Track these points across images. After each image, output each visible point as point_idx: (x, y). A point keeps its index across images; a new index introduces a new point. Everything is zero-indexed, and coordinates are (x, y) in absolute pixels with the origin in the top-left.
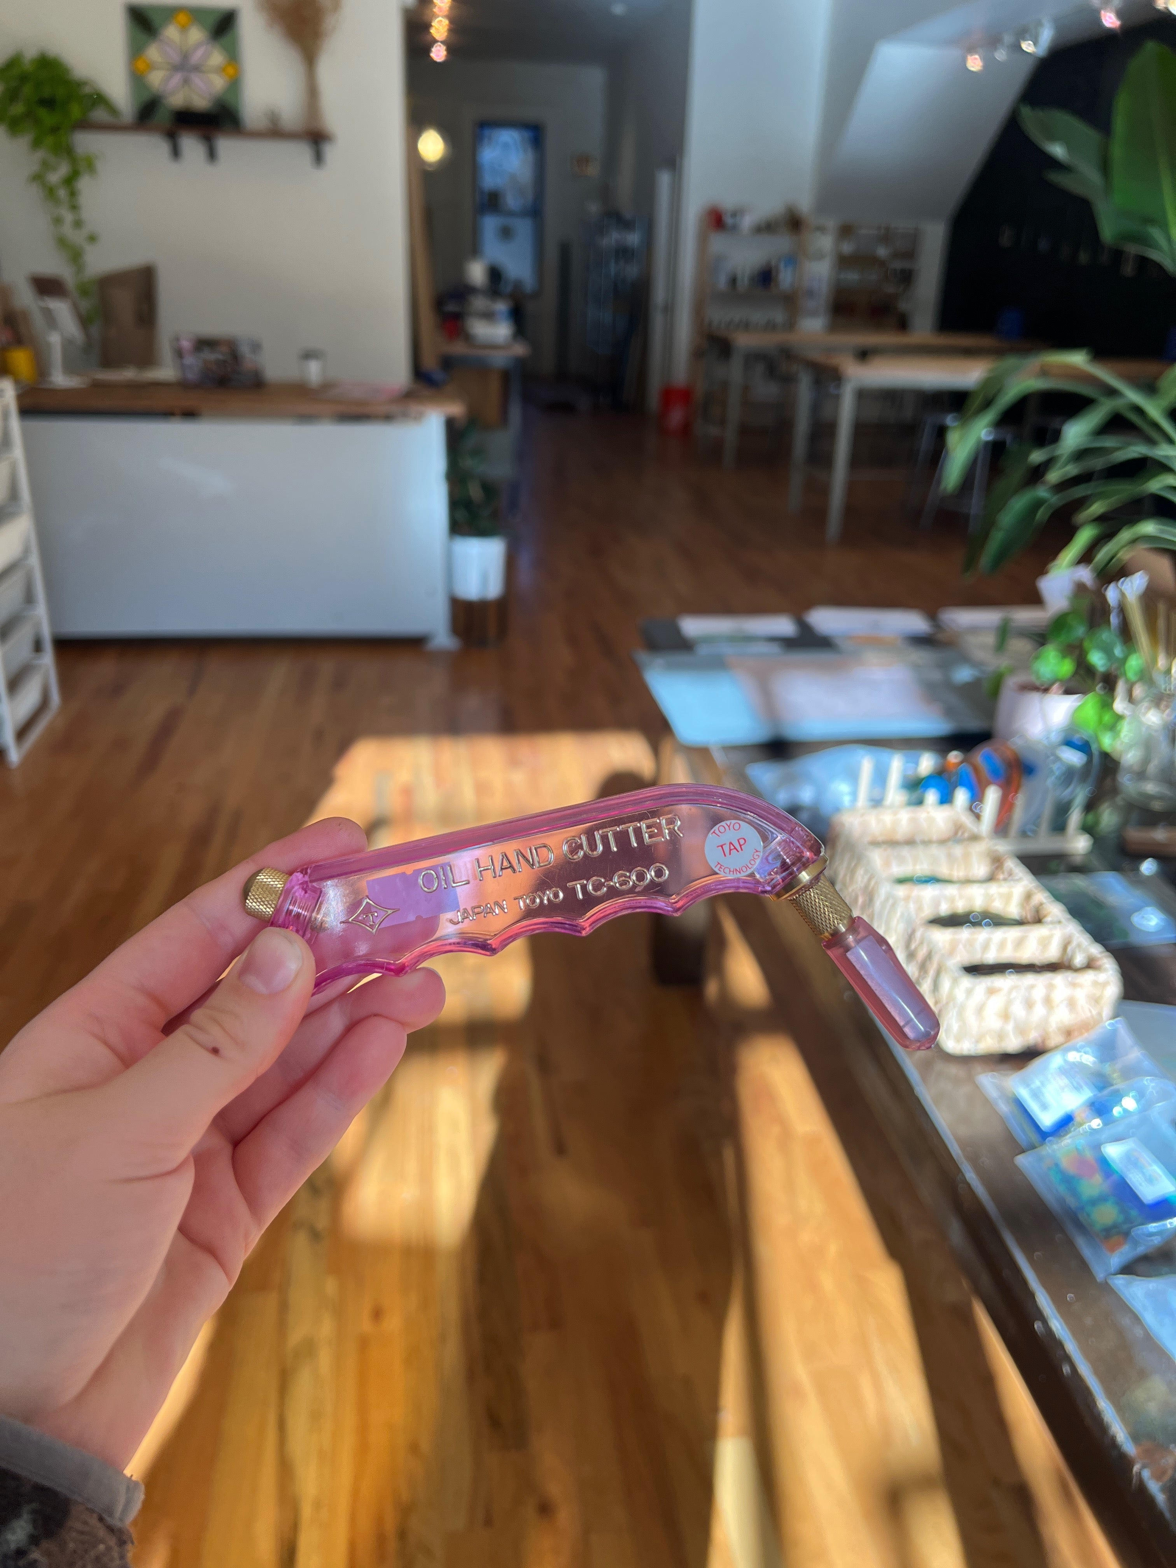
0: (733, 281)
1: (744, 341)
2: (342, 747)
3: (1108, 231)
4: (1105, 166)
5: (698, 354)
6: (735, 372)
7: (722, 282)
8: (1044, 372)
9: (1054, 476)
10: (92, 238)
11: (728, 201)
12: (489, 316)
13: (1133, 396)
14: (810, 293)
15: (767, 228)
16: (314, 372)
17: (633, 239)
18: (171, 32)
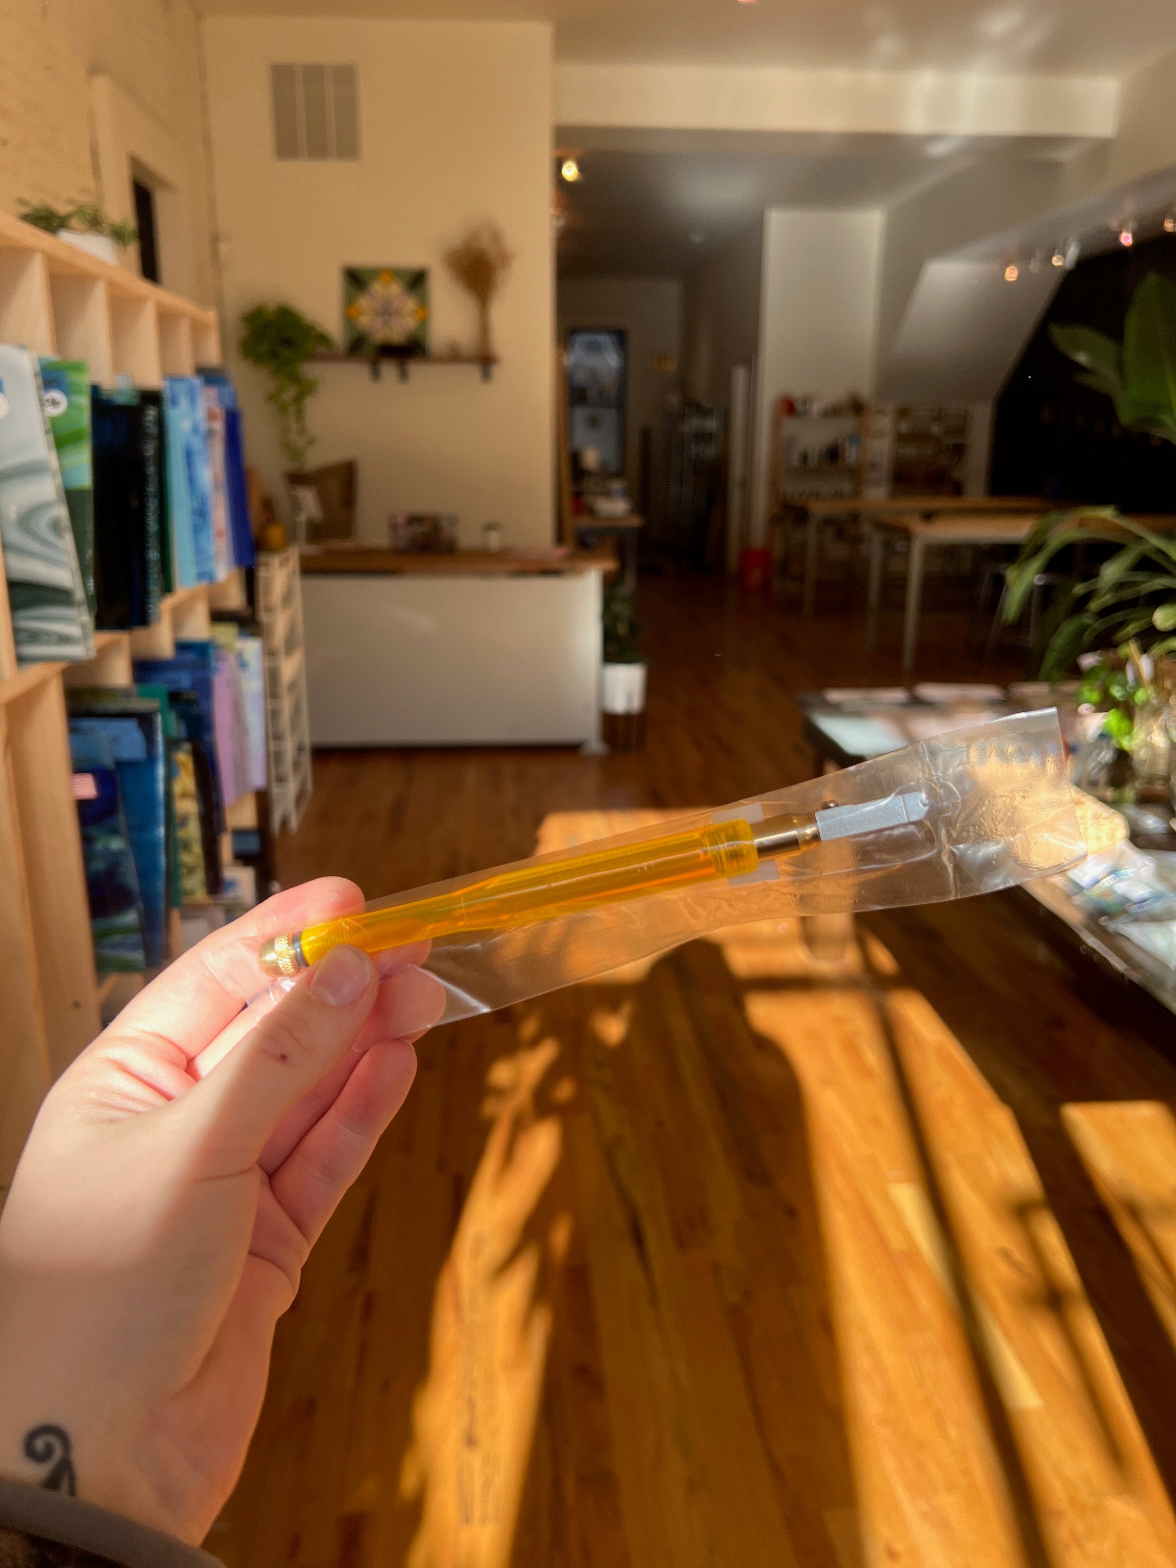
0: (805, 457)
1: (819, 509)
2: (538, 820)
3: (1126, 415)
4: (1121, 368)
5: (775, 521)
6: (811, 534)
7: (795, 459)
8: (1083, 523)
9: (1094, 605)
10: (311, 442)
11: (797, 391)
12: (607, 494)
13: (1156, 541)
14: (873, 466)
15: (833, 412)
16: (494, 540)
17: (711, 424)
18: (377, 287)
